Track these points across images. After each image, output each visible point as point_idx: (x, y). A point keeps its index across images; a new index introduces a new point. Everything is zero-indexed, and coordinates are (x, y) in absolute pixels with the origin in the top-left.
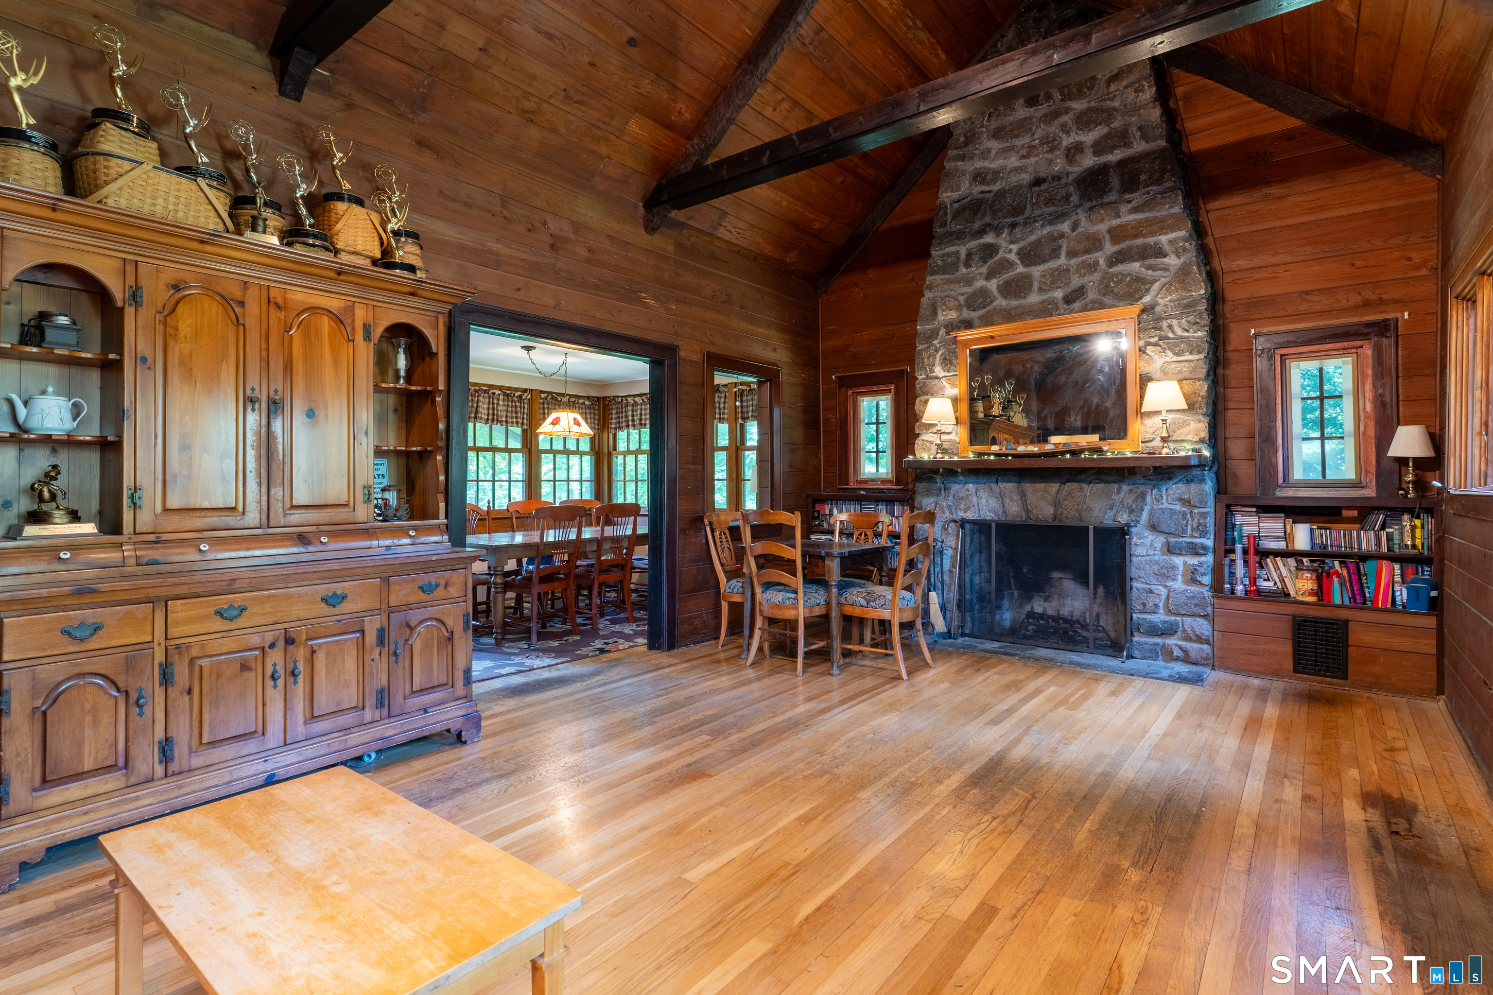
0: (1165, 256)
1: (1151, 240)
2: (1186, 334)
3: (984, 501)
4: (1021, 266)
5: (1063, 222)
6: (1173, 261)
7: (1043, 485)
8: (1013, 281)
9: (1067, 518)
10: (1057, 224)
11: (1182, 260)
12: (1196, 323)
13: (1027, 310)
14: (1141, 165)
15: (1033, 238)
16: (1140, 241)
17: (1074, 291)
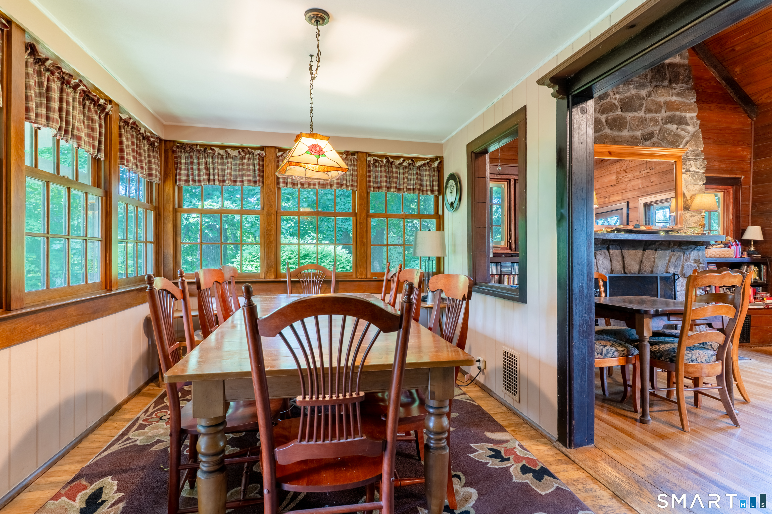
0: (689, 125)
1: (683, 114)
2: (698, 170)
3: (600, 262)
4: (620, 110)
5: (644, 90)
6: (691, 129)
7: (634, 251)
8: (617, 118)
9: (645, 271)
10: (640, 89)
11: (695, 130)
12: (701, 165)
13: (623, 140)
14: (680, 70)
15: (628, 94)
16: (678, 113)
17: (649, 134)
